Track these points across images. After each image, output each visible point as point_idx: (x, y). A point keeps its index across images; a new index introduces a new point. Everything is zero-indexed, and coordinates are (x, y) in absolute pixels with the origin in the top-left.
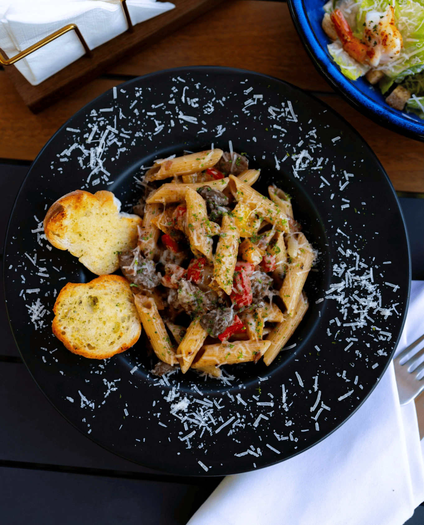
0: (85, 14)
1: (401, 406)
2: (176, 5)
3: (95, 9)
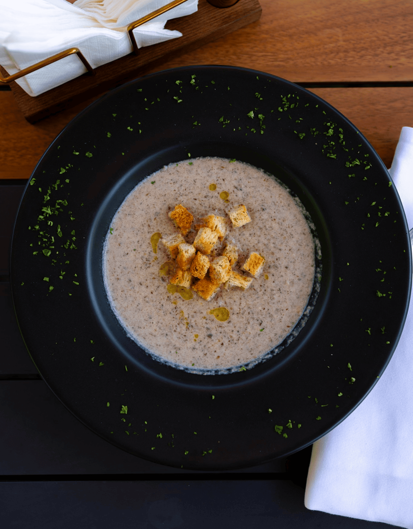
0: (90, 40)
2: (183, 34)
3: (99, 36)
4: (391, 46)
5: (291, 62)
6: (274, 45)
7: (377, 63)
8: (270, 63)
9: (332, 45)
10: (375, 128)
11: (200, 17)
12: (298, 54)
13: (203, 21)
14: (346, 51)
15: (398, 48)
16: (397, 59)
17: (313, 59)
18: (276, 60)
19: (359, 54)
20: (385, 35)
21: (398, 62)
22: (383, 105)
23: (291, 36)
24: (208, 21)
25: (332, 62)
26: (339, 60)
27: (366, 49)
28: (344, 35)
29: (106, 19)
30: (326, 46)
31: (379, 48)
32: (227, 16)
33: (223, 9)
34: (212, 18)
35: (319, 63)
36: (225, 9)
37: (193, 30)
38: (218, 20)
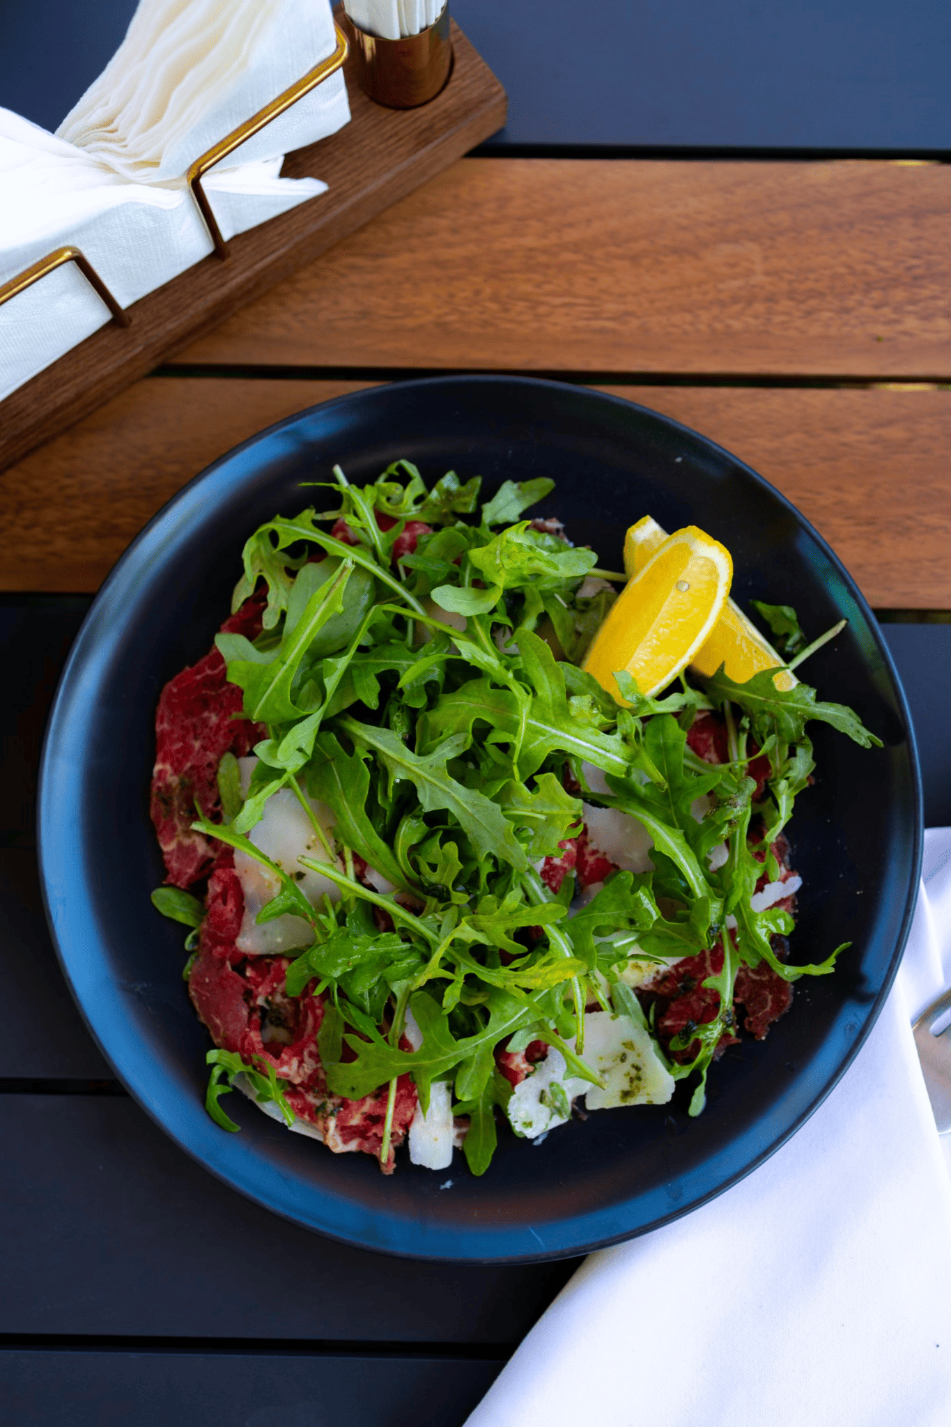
0: (99, 221)
1: (940, 1136)
2: (330, 185)
3: (123, 205)
4: (884, 289)
5: (635, 323)
6: (593, 279)
7: (846, 330)
8: (581, 324)
9: (736, 283)
10: (838, 489)
11: (362, 140)
12: (652, 302)
13: (368, 148)
14: (771, 299)
15: (899, 295)
16: (896, 322)
17: (688, 317)
18: (596, 316)
19: (803, 307)
20: (867, 262)
21: (900, 327)
22: (860, 433)
23: (635, 259)
24: (382, 147)
25: (736, 325)
26: (752, 321)
27: (821, 295)
28: (766, 258)
29: (131, 161)
30: (721, 286)
31: (852, 293)
32: (424, 126)
33: (413, 111)
34: (391, 137)
35: (702, 327)
36: (418, 109)
37: (349, 174)
38: (404, 140)
